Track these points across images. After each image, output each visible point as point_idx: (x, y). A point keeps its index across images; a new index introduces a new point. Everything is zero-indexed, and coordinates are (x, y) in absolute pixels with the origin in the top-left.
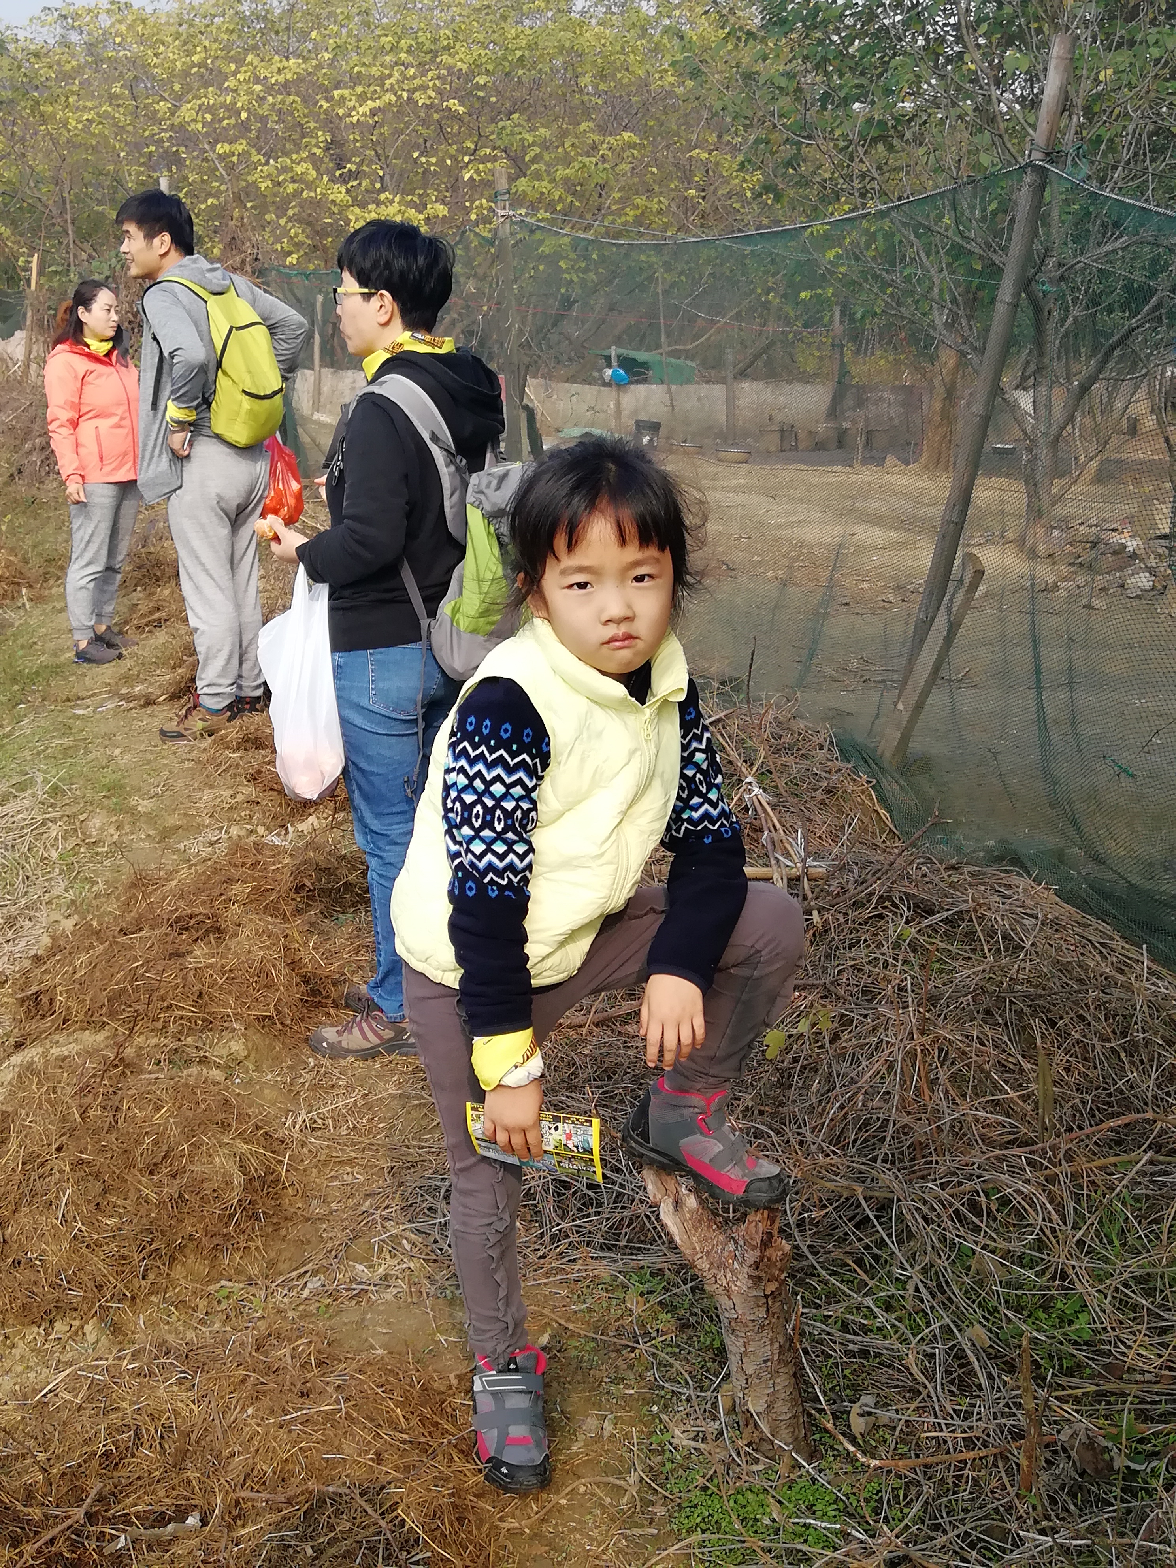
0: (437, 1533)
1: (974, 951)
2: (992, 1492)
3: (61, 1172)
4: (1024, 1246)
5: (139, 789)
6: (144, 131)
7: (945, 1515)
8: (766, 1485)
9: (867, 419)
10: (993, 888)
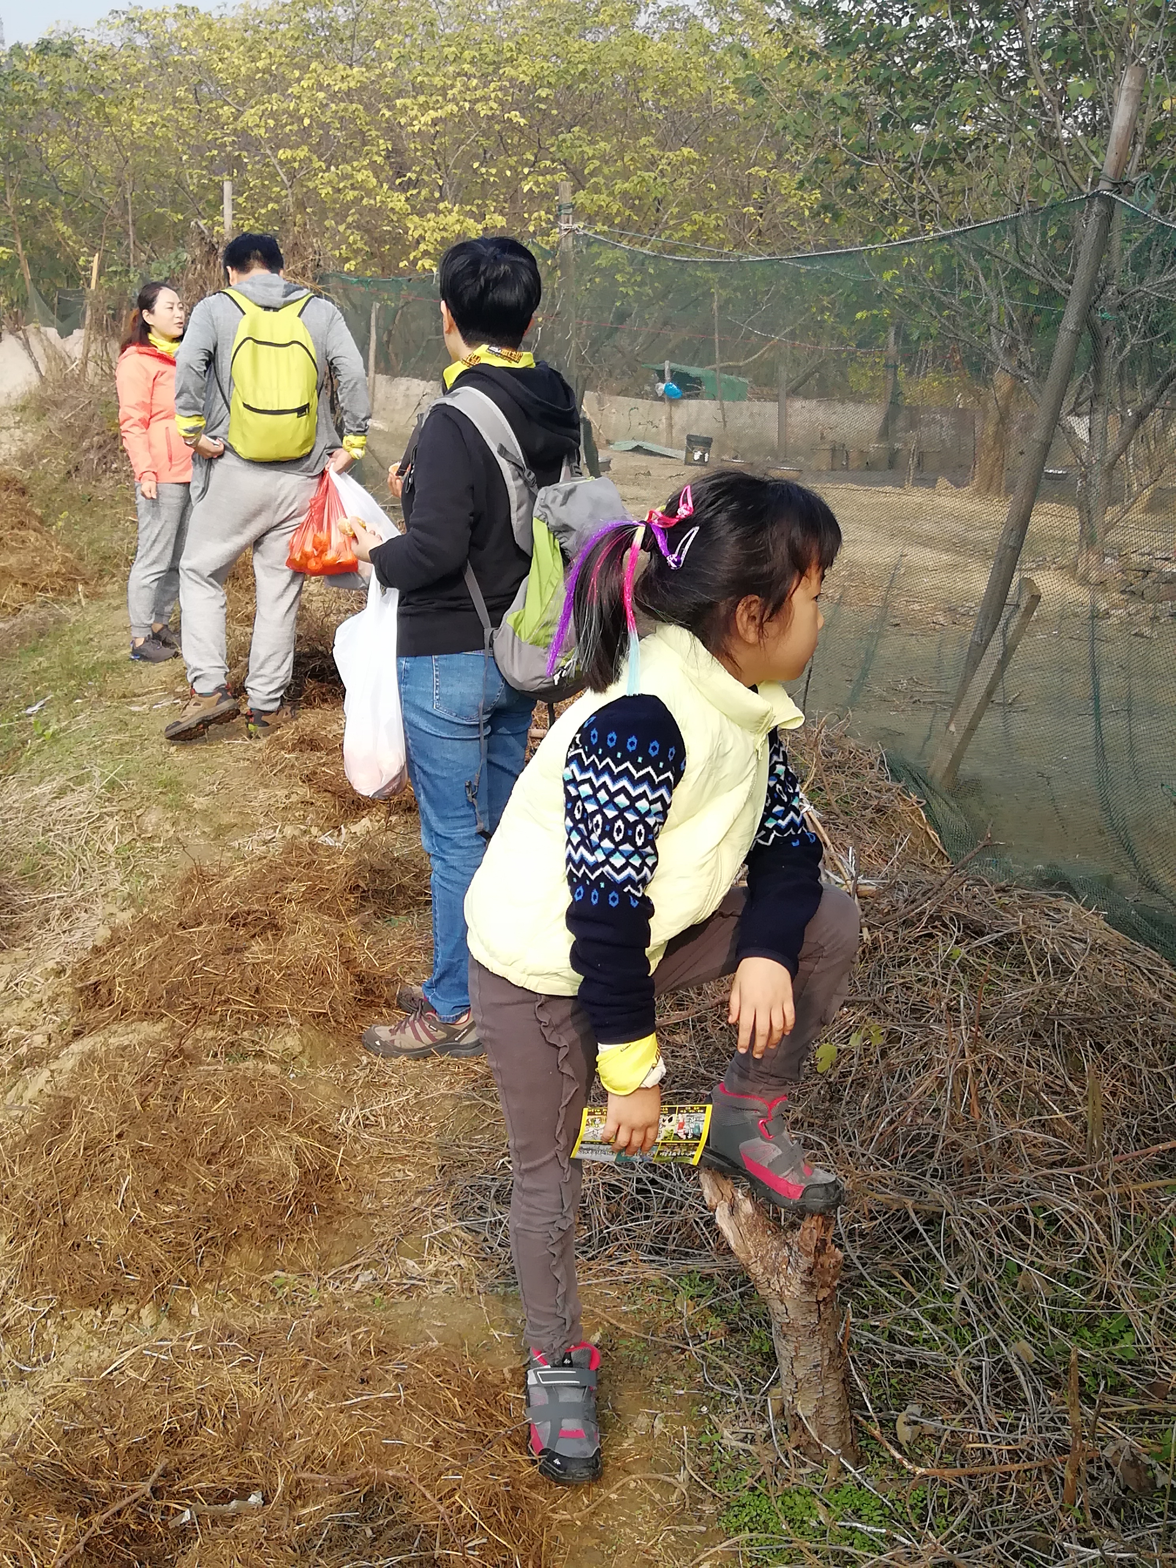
0: (493, 1520)
1: (1022, 973)
2: (1036, 1504)
3: (122, 1158)
4: (1071, 1264)
5: (195, 787)
6: (207, 134)
7: (989, 1525)
8: (813, 1487)
9: (919, 442)
10: (1042, 912)
